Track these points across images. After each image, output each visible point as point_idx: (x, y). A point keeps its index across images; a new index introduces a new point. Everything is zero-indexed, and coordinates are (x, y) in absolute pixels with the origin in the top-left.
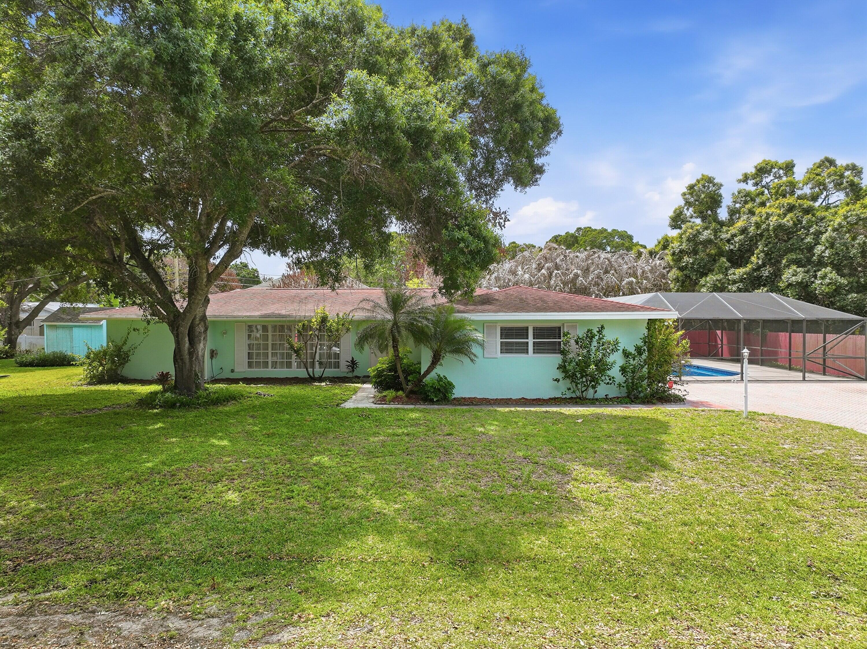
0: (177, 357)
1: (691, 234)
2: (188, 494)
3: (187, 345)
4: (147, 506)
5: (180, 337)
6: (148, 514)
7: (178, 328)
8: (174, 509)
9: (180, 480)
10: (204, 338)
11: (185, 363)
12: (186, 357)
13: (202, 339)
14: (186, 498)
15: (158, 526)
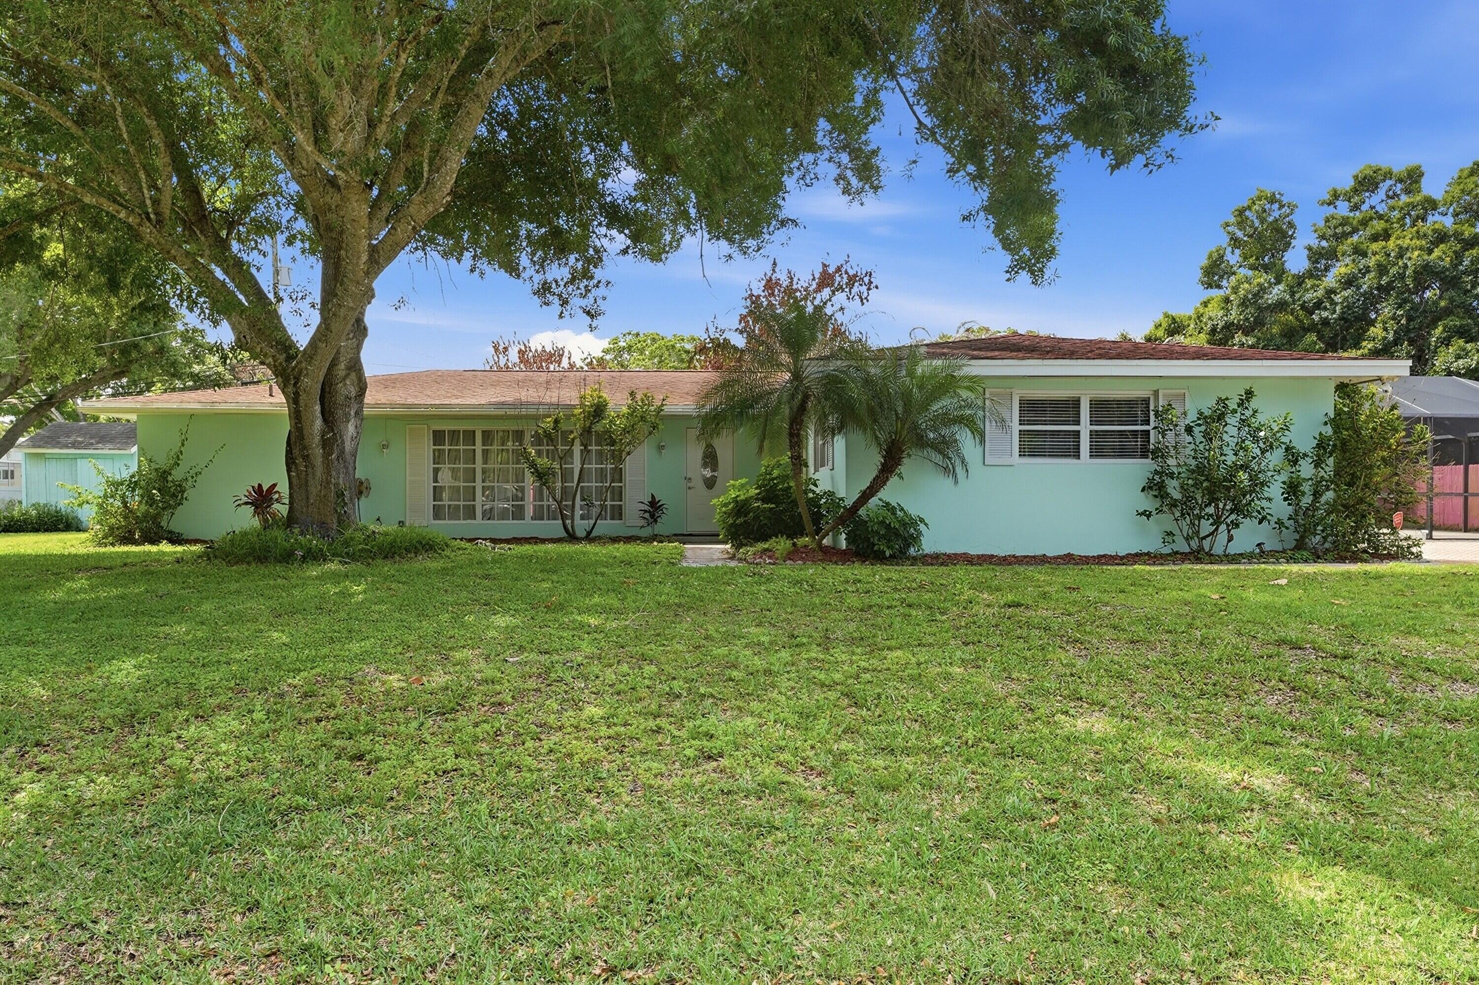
0: (296, 452)
1: (1248, 292)
2: (365, 743)
3: (318, 423)
4: (229, 786)
5: (302, 403)
6: (232, 813)
7: (297, 379)
8: (323, 794)
9: (332, 706)
10: (357, 413)
11: (313, 467)
12: (317, 452)
13: (352, 413)
14: (360, 757)
15: (271, 856)
